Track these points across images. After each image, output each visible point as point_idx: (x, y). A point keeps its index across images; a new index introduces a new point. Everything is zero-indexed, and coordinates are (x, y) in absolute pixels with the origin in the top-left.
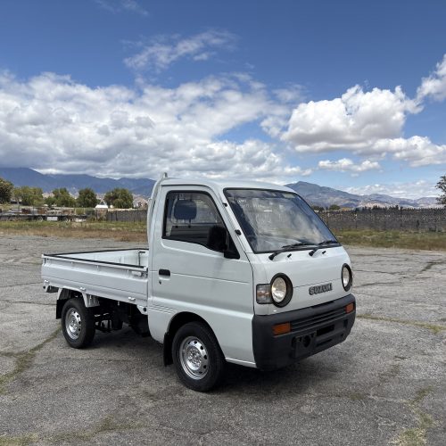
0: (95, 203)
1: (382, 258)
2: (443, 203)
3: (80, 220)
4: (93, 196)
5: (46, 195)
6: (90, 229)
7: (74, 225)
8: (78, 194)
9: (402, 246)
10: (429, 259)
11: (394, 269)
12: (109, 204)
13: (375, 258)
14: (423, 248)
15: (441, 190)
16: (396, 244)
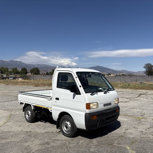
0: (27, 73)
1: (124, 93)
2: (145, 73)
3: (21, 79)
4: (26, 70)
5: (10, 70)
6: (24, 82)
7: (19, 81)
8: (21, 70)
9: (131, 88)
10: (139, 93)
11: (128, 97)
12: (31, 73)
13: (121, 93)
14: (138, 89)
15: (145, 69)
16: (129, 88)
